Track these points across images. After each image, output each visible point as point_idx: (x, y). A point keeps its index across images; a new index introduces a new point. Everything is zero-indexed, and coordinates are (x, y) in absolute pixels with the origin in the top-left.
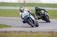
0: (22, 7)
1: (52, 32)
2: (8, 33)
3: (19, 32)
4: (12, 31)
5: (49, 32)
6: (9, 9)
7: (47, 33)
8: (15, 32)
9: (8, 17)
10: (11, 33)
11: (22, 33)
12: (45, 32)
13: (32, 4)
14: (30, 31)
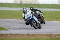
0: (25, 8)
1: (50, 35)
2: (4, 36)
3: (15, 35)
4: (8, 34)
5: (47, 35)
6: (5, 10)
7: (45, 36)
8: (11, 35)
9: (4, 19)
10: (7, 36)
11: (19, 36)
12: (43, 35)
13: (29, 4)
14: (27, 34)
